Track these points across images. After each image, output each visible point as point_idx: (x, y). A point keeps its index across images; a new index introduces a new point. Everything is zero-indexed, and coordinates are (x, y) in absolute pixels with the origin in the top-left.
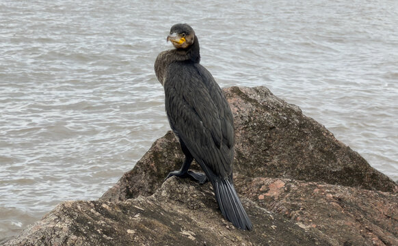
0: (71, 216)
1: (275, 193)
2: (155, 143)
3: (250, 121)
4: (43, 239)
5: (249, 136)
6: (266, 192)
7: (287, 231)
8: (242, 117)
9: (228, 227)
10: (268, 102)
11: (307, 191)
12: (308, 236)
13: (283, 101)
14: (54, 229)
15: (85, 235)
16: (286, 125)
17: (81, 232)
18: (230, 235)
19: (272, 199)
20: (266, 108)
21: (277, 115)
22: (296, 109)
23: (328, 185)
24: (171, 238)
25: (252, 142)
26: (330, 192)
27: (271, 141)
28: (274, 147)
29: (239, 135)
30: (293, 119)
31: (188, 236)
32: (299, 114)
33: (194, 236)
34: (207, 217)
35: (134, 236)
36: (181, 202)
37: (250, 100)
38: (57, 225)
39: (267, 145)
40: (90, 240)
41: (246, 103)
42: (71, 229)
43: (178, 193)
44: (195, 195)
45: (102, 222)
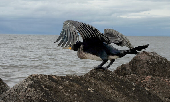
0: (33, 80)
1: (147, 80)
2: (118, 68)
3: (149, 61)
4: (17, 90)
5: (148, 66)
6: (144, 80)
7: (139, 91)
8: (146, 60)
9: (113, 88)
10: (155, 56)
11: (159, 80)
12: (148, 93)
13: (161, 56)
14: (22, 85)
15: (35, 88)
16: (161, 63)
17: (33, 87)
18: (113, 91)
19: (146, 82)
20: (155, 58)
21: (158, 60)
22: (164, 58)
23: (167, 78)
24: (80, 91)
25: (149, 68)
26: (167, 80)
27: (156, 68)
28: (156, 70)
29: (145, 66)
30: (163, 61)
31: (90, 90)
32: (166, 60)
33: (93, 91)
34: (105, 84)
35: (62, 89)
36: (95, 78)
37: (150, 55)
38: (24, 84)
39: (155, 69)
40: (36, 90)
41: (148, 56)
42: (29, 85)
43: (95, 75)
44: (102, 76)
45: (47, 83)
